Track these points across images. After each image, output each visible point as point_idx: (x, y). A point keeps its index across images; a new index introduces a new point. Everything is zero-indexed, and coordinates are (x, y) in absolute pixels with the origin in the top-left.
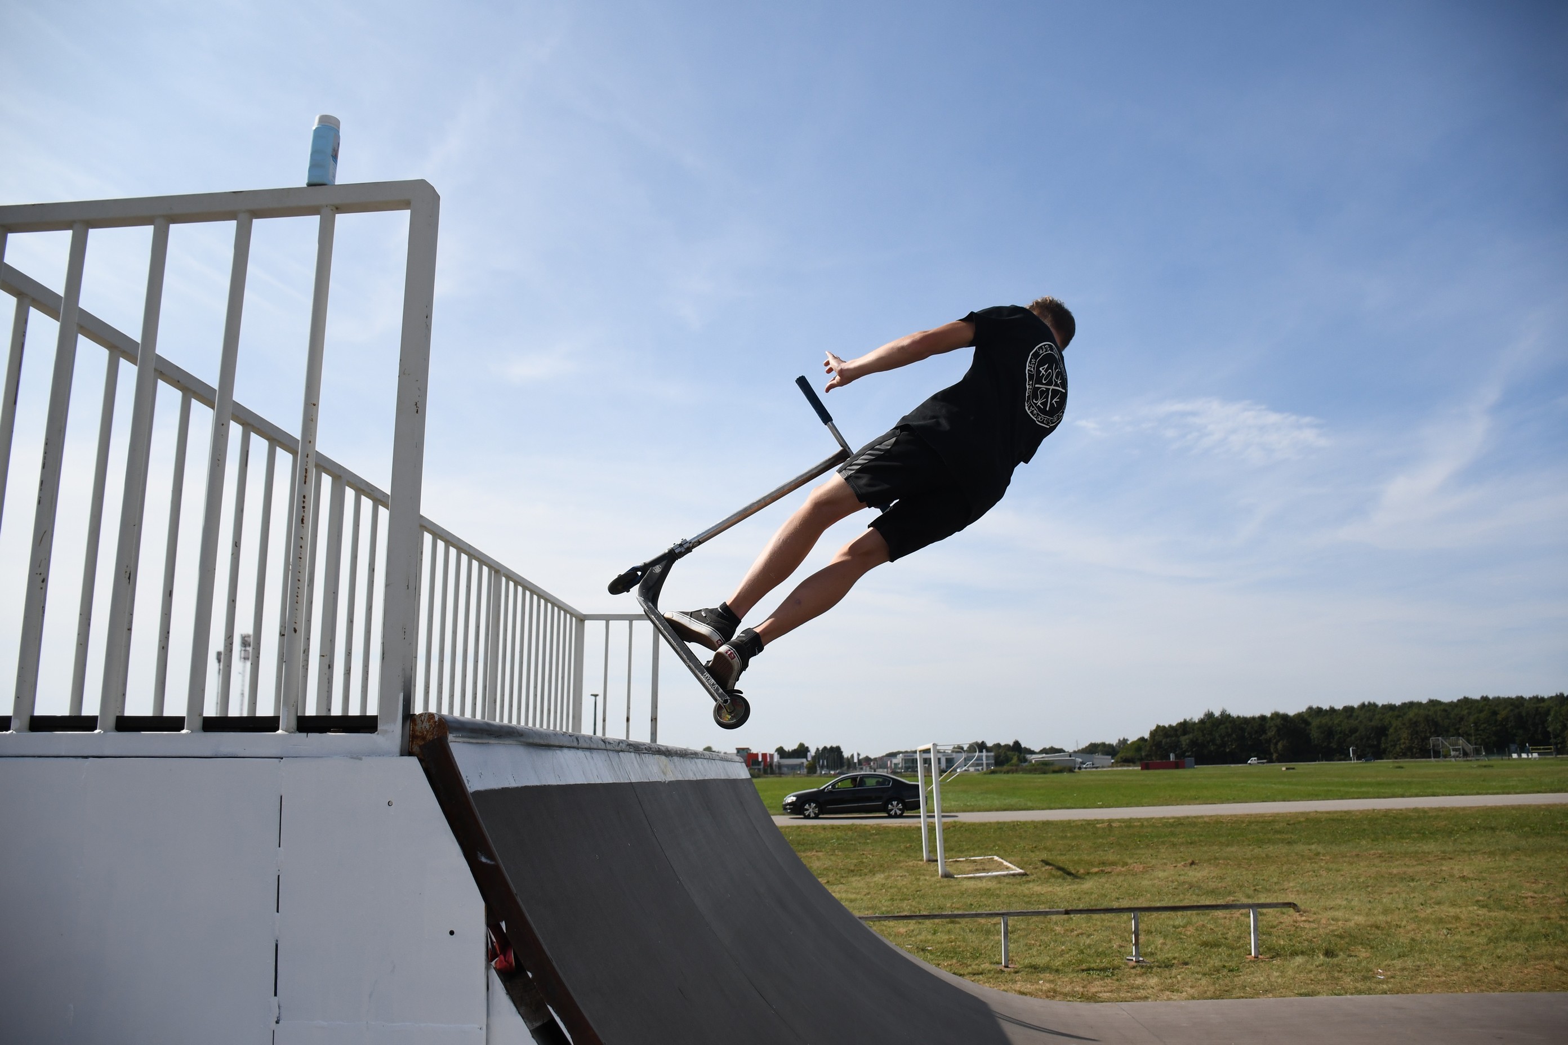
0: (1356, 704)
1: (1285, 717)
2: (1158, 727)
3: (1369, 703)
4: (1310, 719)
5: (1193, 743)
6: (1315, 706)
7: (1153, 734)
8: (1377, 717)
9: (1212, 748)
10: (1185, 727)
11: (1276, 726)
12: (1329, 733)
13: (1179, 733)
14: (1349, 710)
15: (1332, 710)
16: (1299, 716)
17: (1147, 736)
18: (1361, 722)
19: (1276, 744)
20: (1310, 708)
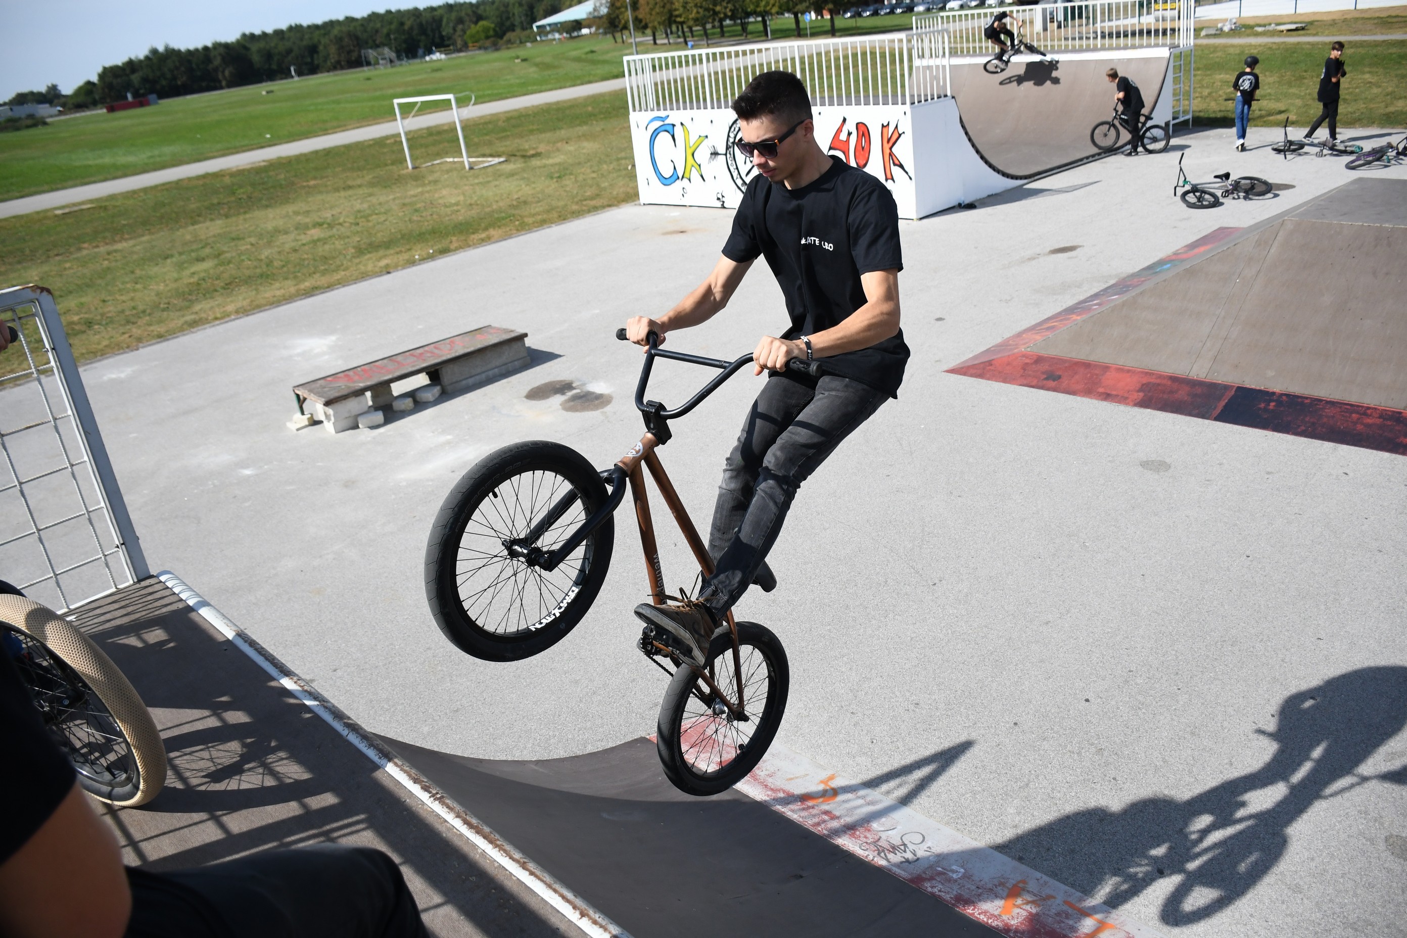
0: (284, 26)
1: (226, 46)
2: (105, 69)
3: (296, 25)
4: (248, 45)
5: (145, 80)
6: (247, 32)
7: (102, 76)
8: (307, 37)
9: (164, 82)
10: (132, 66)
11: (220, 54)
12: (268, 56)
13: (128, 71)
14: (279, 33)
15: (264, 35)
16: (238, 41)
17: (95, 79)
18: (294, 43)
19: (223, 72)
20: (244, 35)
